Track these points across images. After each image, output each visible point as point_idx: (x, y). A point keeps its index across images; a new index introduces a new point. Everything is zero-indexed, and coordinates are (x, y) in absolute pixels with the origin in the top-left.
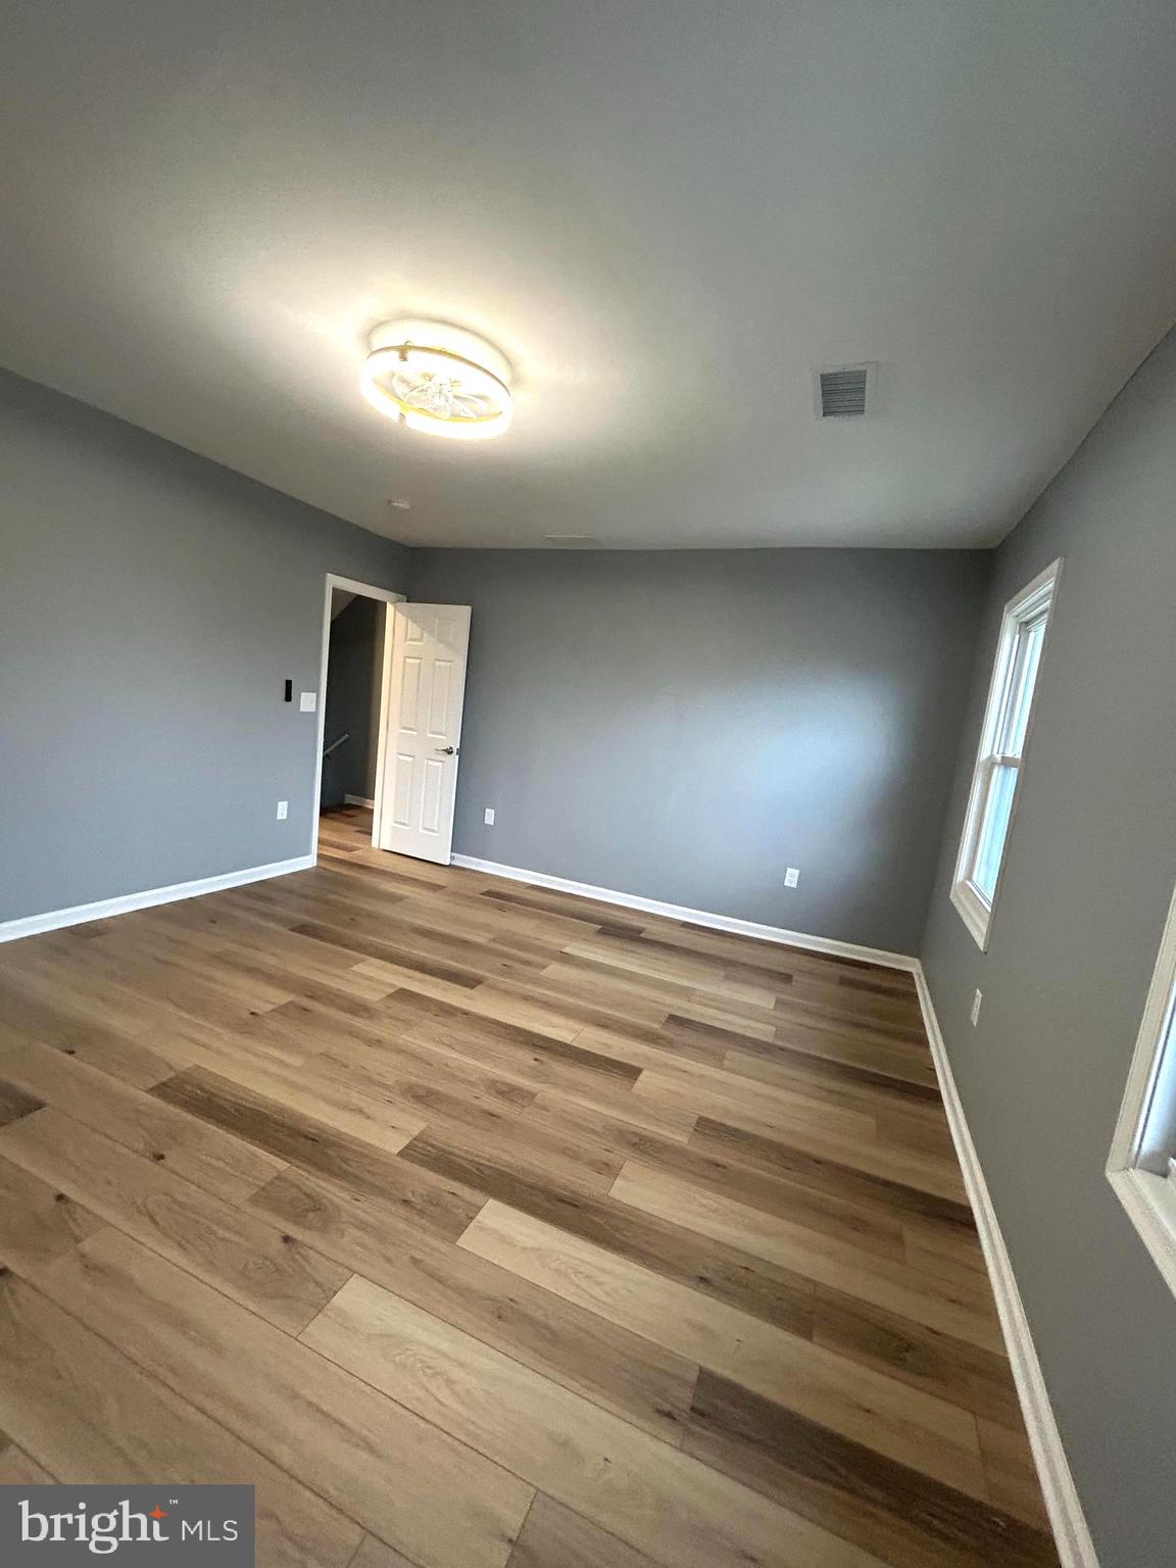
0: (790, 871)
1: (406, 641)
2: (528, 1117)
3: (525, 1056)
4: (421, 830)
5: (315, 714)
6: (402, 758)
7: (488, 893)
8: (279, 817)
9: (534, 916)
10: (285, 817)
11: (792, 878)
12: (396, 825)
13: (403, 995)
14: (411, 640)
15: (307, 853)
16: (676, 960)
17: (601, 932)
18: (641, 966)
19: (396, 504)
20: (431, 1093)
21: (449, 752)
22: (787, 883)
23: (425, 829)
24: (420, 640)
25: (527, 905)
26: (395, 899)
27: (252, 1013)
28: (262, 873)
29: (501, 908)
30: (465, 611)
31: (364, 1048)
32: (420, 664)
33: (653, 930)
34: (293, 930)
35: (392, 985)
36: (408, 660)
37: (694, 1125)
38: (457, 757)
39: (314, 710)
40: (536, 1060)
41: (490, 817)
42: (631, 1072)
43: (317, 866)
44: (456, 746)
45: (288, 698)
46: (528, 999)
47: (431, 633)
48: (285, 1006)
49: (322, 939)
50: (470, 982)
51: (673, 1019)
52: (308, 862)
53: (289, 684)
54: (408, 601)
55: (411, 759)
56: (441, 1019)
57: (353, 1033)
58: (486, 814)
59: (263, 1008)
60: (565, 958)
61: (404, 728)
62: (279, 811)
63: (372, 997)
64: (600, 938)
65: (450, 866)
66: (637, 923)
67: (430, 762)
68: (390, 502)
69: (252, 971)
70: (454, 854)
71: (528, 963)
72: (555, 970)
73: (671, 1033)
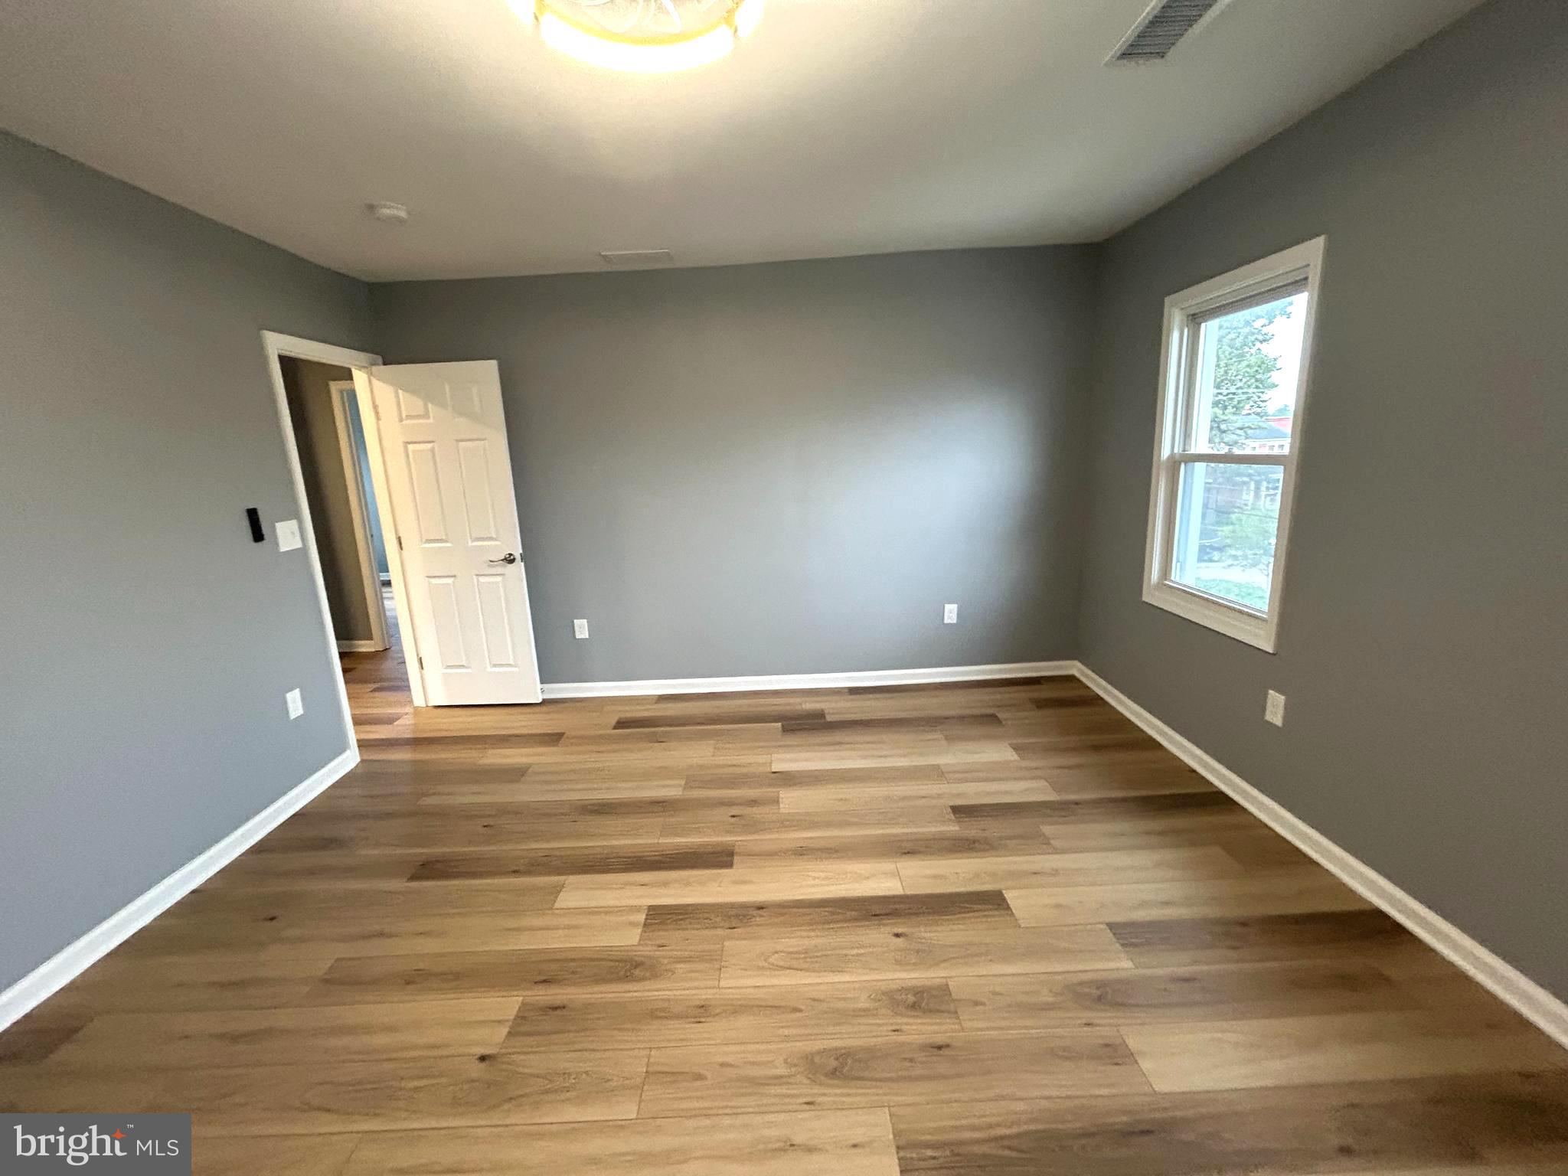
0: (948, 607)
1: (401, 420)
2: (973, 1026)
3: (878, 936)
4: (489, 669)
5: (304, 551)
6: (434, 581)
7: (621, 724)
8: (293, 715)
9: (703, 736)
10: (300, 712)
11: (951, 613)
12: (449, 671)
13: (660, 917)
14: (409, 417)
15: (342, 748)
16: (888, 737)
17: (786, 730)
18: (865, 757)
19: (387, 211)
20: (844, 1056)
21: (510, 560)
22: (947, 621)
23: (495, 665)
24: (426, 416)
25: (684, 725)
26: (516, 774)
27: (483, 1058)
28: (289, 804)
29: (657, 740)
30: (489, 369)
31: (692, 1030)
32: (432, 450)
33: (835, 709)
34: (413, 878)
35: (635, 909)
36: (411, 447)
37: (1114, 940)
38: (523, 564)
39: (299, 545)
40: (897, 935)
41: (582, 629)
42: (994, 901)
43: (363, 761)
44: (518, 551)
45: (258, 536)
46: (802, 852)
47: (442, 405)
48: (521, 1018)
49: (474, 875)
50: (720, 858)
51: (961, 812)
52: (349, 760)
53: (253, 515)
54: (385, 364)
55: (450, 581)
56: (739, 930)
57: (658, 1013)
58: (576, 628)
59: (494, 1038)
60: (788, 779)
61: (429, 541)
62: (291, 706)
63: (628, 938)
64: (790, 740)
65: (545, 702)
66: (810, 705)
67: (482, 579)
68: (371, 208)
69: (415, 980)
70: (546, 686)
71: (753, 803)
72: (791, 800)
73: (972, 829)
